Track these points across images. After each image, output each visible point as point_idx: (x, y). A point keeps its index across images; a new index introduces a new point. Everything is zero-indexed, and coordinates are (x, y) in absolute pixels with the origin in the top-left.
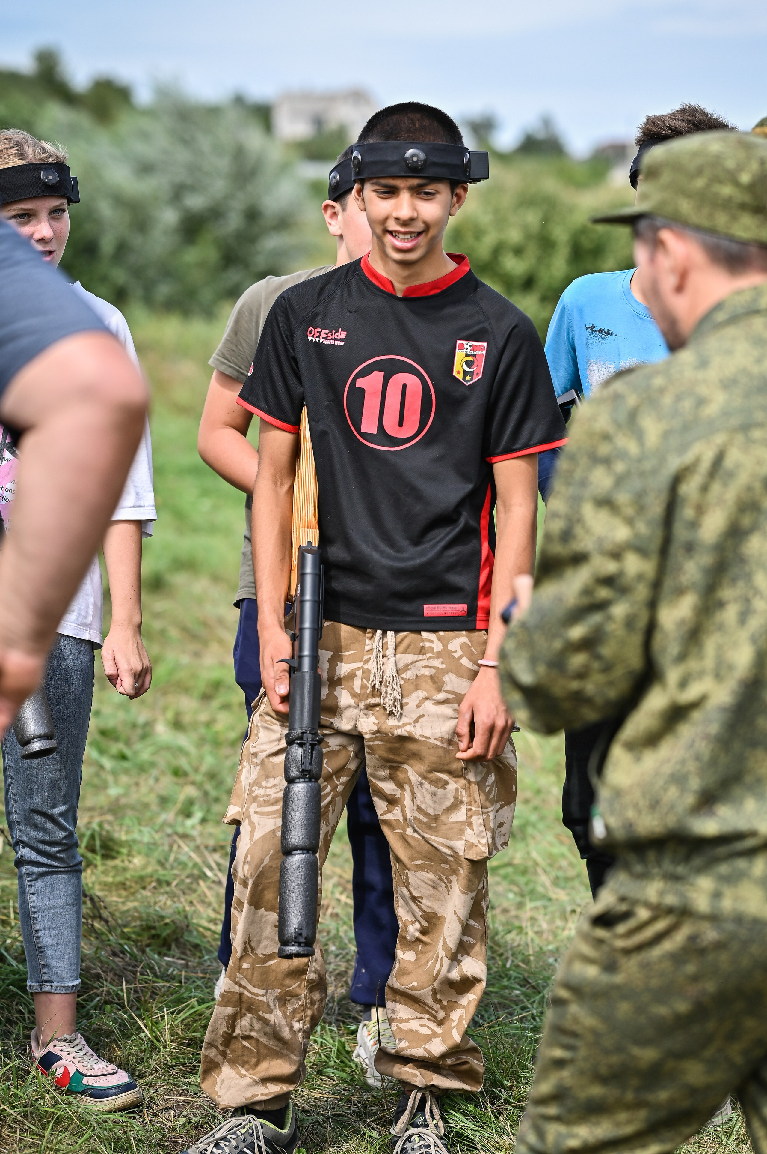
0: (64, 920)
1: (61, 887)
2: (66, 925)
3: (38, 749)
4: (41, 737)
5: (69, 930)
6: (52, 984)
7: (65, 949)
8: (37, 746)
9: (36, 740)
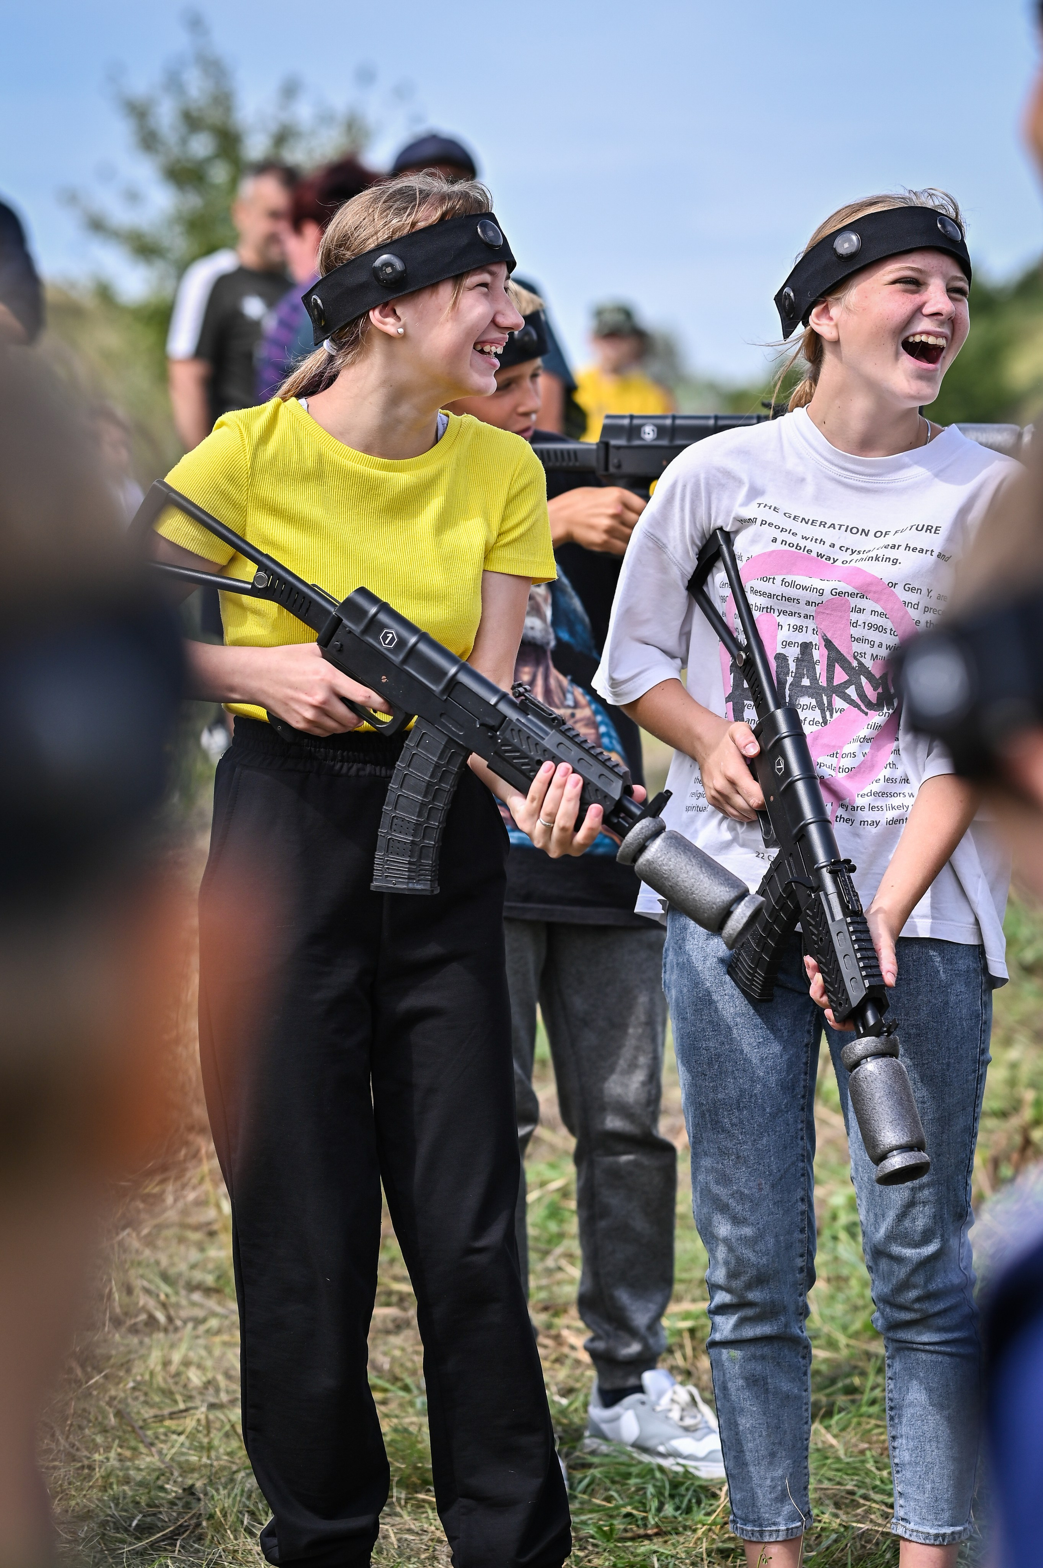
0: (925, 1428)
1: (921, 1375)
2: (928, 1435)
3: (897, 1167)
4: (904, 1148)
5: (934, 1444)
6: (908, 1525)
7: (927, 1473)
8: (896, 1162)
9: (895, 1152)
